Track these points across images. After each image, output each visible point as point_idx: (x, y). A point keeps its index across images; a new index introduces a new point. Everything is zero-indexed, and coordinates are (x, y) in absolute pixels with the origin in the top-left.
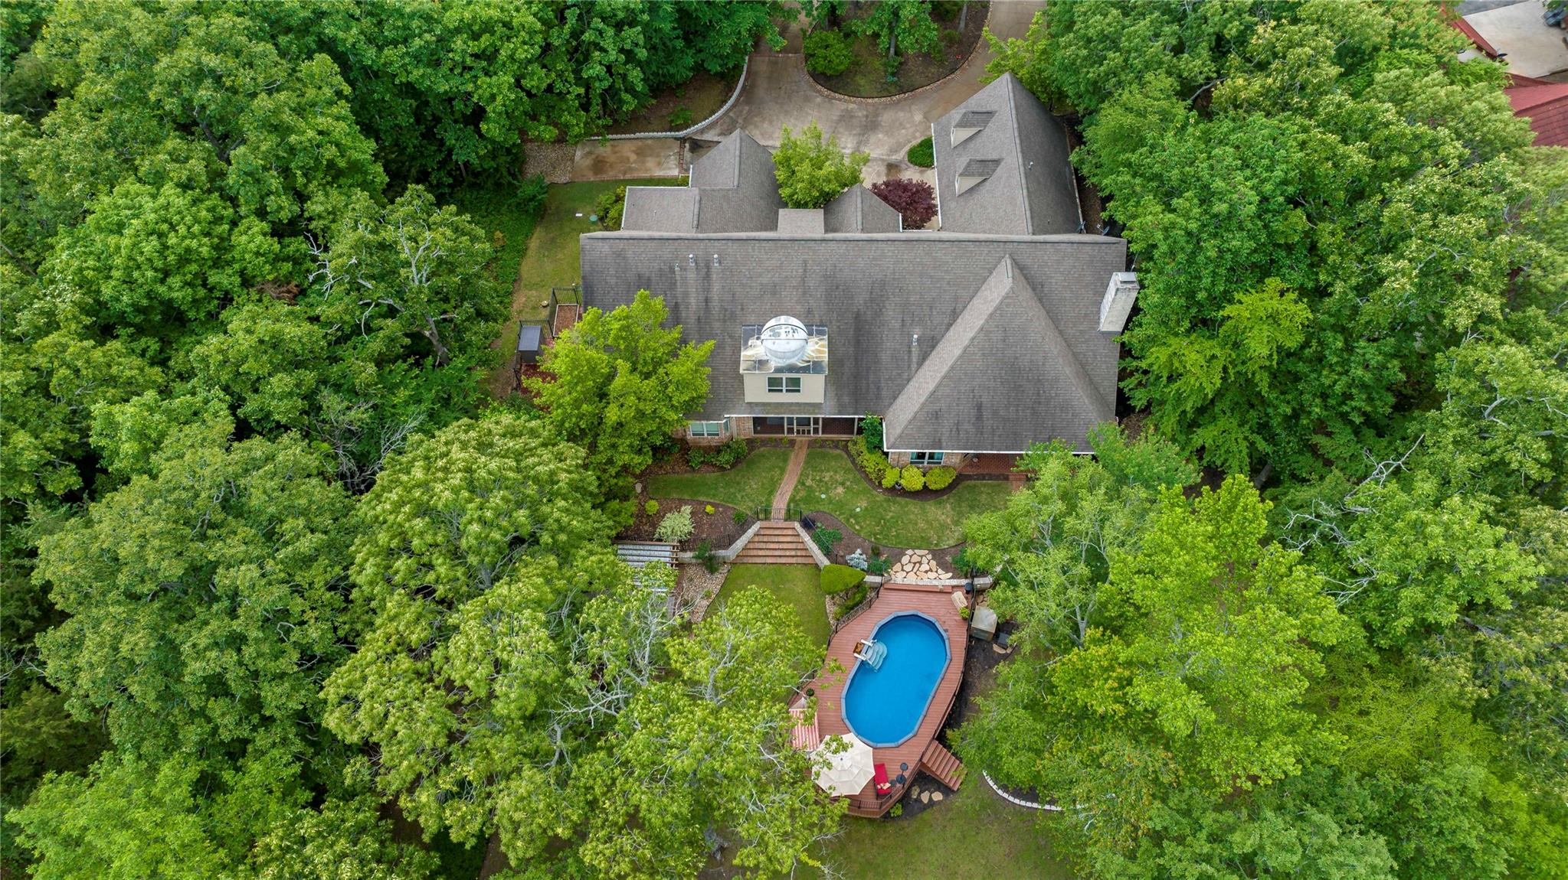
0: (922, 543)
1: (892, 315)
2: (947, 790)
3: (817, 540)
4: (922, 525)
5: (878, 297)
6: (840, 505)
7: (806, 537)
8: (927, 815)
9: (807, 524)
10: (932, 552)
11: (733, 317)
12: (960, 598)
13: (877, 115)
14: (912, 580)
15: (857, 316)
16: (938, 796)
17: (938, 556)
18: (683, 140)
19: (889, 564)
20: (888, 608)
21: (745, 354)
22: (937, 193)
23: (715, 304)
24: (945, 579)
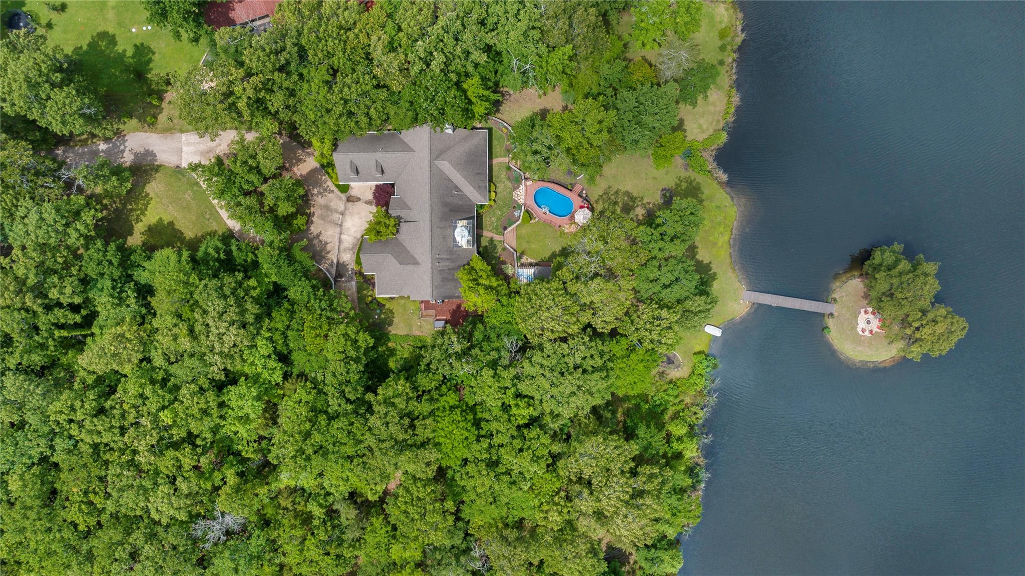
0: (511, 193)
1: (449, 200)
2: (583, 189)
3: (510, 226)
4: (505, 193)
5: (445, 204)
6: (498, 219)
7: (509, 229)
8: (589, 195)
9: (505, 228)
10: (514, 190)
11: (451, 251)
12: (529, 183)
13: (321, 205)
14: (523, 197)
15: (451, 211)
16: (584, 192)
17: (515, 189)
18: (336, 281)
19: (518, 204)
20: (531, 203)
21: (465, 247)
22: (379, 183)
23: (448, 257)
24: (522, 187)
